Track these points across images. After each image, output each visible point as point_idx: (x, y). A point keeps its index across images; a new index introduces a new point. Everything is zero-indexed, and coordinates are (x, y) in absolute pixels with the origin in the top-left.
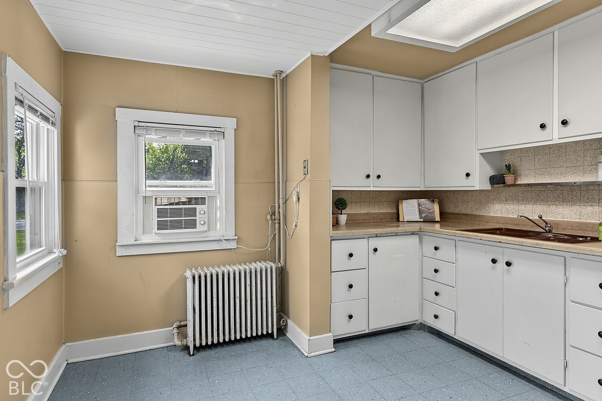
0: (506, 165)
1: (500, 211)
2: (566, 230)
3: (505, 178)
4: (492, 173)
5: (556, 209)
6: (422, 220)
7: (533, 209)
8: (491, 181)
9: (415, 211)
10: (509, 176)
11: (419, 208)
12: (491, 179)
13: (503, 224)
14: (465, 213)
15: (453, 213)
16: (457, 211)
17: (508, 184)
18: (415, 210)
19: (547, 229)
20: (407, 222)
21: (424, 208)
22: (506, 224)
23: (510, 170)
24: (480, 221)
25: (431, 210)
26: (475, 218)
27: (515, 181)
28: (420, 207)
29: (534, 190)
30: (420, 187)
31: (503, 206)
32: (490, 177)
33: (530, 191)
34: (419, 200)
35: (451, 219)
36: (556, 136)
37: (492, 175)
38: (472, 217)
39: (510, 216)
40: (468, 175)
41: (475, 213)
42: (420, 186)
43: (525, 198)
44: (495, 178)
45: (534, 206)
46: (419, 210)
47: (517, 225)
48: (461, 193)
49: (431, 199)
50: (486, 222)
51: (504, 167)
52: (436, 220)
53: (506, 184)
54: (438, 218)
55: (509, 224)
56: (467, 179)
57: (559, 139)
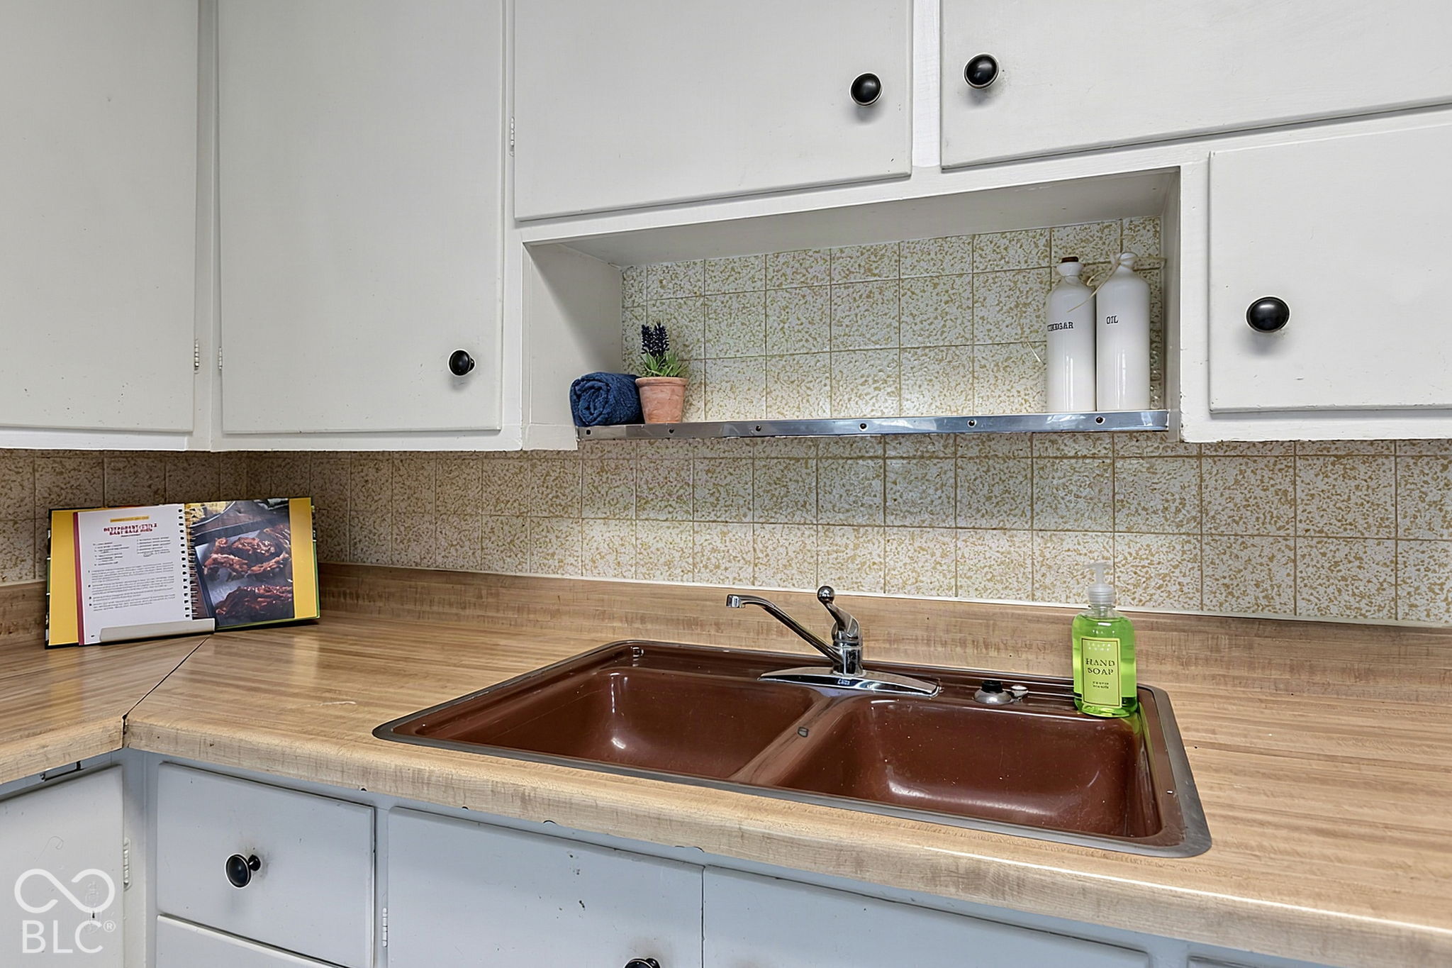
0: (645, 330)
1: (611, 558)
2: (902, 647)
3: (646, 393)
4: (580, 366)
5: (856, 547)
6: (209, 624)
7: (759, 546)
8: (582, 404)
9: (167, 574)
10: (662, 383)
11: (193, 554)
12: (579, 397)
13: (628, 619)
14: (450, 567)
15: (391, 570)
16: (412, 556)
17: (654, 421)
18: (168, 567)
19: (841, 653)
20: (102, 644)
21: (221, 550)
22: (643, 619)
23: (661, 353)
24: (519, 610)
25: (269, 559)
26: (497, 595)
27: (684, 412)
28: (199, 549)
29: (762, 455)
30: (189, 433)
31: (625, 530)
32: (576, 383)
33: (744, 461)
34: (193, 505)
35: (380, 596)
36: (925, 155)
37: (584, 375)
38: (484, 592)
39: (660, 580)
40: (461, 364)
41: (497, 568)
42: (188, 427)
43: (724, 494)
44: (600, 388)
45: (764, 532)
46: (197, 565)
47: (691, 624)
48: (433, 463)
49: (271, 501)
50: (545, 611)
51: (639, 341)
52: (298, 616)
53: (647, 421)
54: (306, 603)
55: (656, 619)
56: (456, 387)
57: (945, 169)
